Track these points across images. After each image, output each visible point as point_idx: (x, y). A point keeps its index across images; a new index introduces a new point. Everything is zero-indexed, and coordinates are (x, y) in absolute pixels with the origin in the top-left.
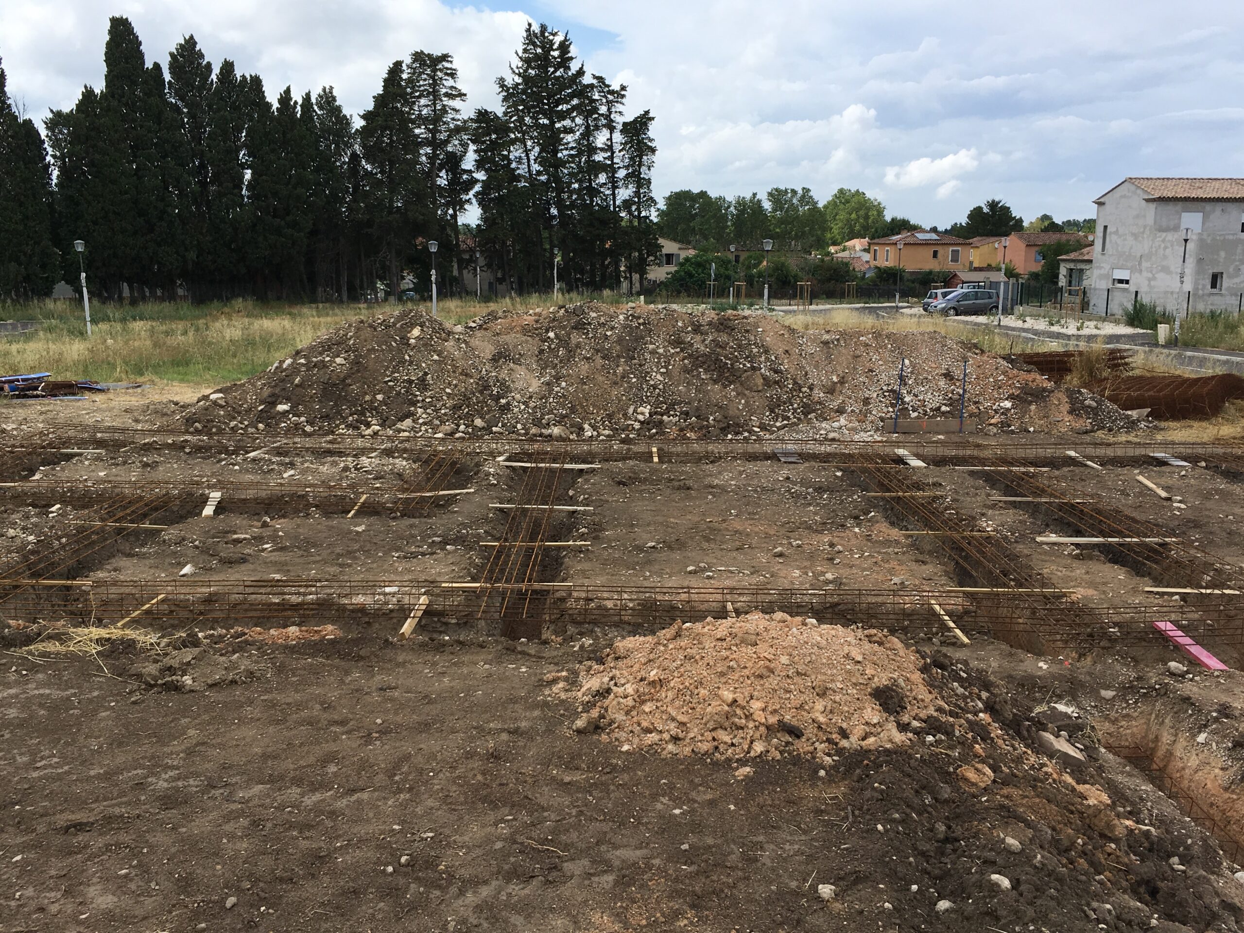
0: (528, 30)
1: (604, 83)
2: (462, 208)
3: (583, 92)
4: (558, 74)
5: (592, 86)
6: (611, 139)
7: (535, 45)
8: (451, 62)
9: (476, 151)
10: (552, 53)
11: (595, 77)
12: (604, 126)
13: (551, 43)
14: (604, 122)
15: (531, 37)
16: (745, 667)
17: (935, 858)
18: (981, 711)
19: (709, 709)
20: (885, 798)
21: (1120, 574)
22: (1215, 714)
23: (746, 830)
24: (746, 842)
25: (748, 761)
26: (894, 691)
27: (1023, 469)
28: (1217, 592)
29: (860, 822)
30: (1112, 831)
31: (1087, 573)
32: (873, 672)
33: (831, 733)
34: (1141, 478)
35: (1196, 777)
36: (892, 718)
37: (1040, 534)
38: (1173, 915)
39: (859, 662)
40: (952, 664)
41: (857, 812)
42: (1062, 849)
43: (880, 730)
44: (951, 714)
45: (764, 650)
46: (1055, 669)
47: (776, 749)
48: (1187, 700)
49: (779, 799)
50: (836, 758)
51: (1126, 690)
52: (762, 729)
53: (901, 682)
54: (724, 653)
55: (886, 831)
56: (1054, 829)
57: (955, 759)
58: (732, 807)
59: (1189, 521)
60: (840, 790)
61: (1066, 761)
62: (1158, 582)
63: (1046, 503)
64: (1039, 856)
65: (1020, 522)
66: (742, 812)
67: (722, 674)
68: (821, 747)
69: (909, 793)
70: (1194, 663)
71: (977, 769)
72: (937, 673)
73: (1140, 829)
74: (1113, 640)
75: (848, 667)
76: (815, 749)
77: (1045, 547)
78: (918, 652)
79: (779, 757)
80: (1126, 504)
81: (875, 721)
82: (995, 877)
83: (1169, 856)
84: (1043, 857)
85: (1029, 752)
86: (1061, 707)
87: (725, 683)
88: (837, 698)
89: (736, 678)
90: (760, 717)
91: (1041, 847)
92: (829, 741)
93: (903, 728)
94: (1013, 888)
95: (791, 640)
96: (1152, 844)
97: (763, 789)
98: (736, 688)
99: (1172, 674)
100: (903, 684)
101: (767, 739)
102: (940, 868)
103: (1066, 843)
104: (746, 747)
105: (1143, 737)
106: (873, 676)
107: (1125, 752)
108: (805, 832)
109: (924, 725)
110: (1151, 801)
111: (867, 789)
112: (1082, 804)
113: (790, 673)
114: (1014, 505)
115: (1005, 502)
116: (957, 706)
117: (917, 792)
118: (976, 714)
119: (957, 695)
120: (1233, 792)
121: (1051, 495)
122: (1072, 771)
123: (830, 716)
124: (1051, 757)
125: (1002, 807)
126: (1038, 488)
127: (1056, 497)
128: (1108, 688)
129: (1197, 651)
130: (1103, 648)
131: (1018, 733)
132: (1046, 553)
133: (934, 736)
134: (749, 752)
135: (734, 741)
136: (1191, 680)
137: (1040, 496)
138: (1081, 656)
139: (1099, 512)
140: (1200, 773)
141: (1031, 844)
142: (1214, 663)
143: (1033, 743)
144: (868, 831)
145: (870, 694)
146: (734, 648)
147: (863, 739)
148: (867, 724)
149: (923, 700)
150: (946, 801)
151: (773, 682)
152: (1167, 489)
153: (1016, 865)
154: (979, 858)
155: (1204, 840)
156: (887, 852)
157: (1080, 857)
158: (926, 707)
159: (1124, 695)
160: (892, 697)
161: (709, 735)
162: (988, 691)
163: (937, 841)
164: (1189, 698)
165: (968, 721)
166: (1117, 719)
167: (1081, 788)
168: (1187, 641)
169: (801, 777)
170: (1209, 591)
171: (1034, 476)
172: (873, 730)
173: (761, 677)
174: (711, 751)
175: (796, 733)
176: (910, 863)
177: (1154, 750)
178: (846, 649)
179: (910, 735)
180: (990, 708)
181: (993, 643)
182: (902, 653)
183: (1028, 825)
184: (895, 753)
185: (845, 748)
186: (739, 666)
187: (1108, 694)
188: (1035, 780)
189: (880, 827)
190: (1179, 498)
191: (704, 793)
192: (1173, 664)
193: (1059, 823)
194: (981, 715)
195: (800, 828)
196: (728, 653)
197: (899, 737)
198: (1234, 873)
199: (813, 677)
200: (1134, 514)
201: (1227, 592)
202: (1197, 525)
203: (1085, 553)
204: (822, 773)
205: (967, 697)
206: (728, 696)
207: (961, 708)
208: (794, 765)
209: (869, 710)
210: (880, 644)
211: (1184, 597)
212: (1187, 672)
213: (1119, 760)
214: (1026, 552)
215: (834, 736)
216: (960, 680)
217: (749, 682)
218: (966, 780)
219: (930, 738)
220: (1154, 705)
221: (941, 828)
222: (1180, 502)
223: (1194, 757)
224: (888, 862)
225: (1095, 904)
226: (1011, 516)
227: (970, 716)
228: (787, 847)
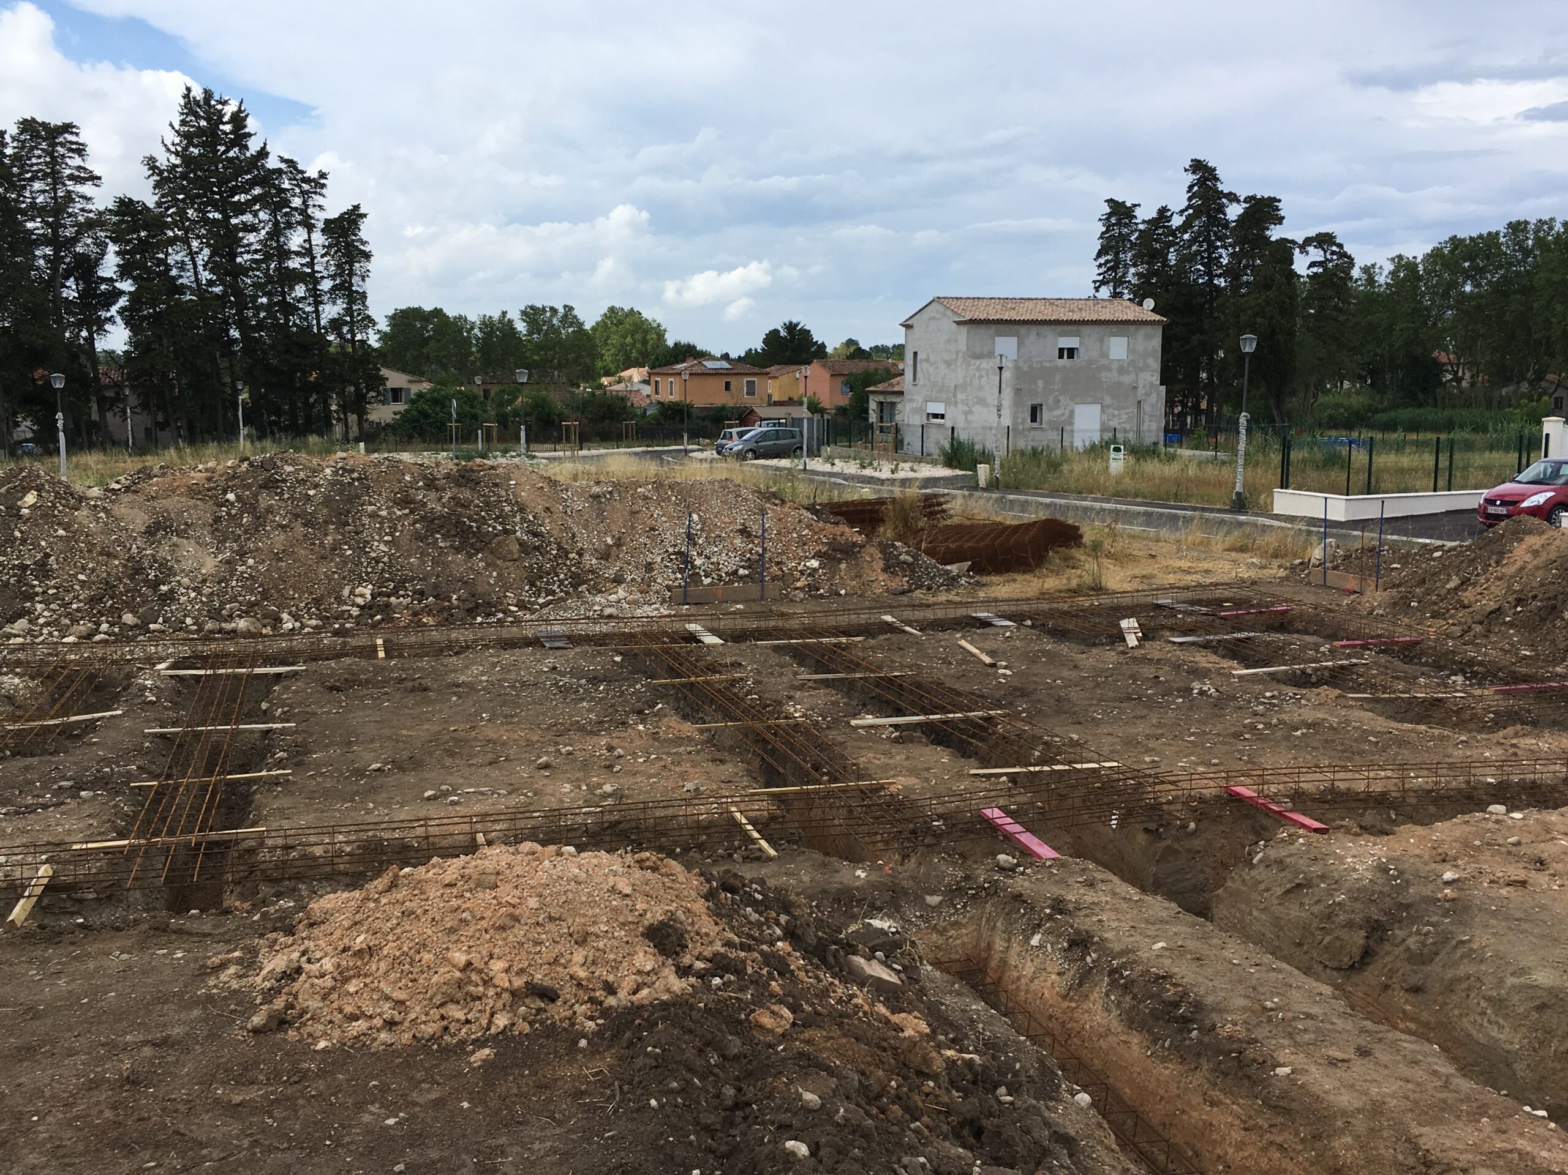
0: (186, 97)
1: (296, 169)
2: (101, 330)
3: (268, 178)
4: (231, 154)
5: (279, 171)
6: (309, 241)
7: (198, 117)
8: (77, 134)
9: (118, 253)
10: (221, 127)
11: (282, 160)
12: (299, 223)
13: (221, 114)
14: (299, 218)
15: (190, 105)
16: (483, 918)
17: (722, 1131)
18: (779, 939)
19: (435, 979)
20: (661, 1066)
21: (943, 757)
22: (1048, 911)
23: (483, 1133)
24: (482, 1148)
25: (487, 1040)
26: (670, 926)
27: (833, 640)
28: (1046, 768)
29: (630, 1100)
30: (928, 1066)
31: (908, 758)
32: (645, 906)
33: (594, 990)
34: (963, 643)
35: (1033, 986)
36: (670, 961)
37: (855, 716)
38: (1000, 1158)
39: (627, 895)
40: (744, 885)
41: (626, 1088)
42: (870, 1096)
43: (655, 978)
44: (743, 947)
45: (507, 893)
46: (874, 877)
47: (524, 1020)
48: (1018, 897)
49: (527, 1085)
50: (600, 1021)
51: (954, 892)
52: (506, 996)
53: (680, 914)
54: (454, 903)
55: (662, 1106)
56: (863, 1073)
57: (747, 1003)
58: (466, 1105)
59: (1015, 689)
60: (605, 1063)
61: (879, 987)
62: (985, 763)
63: (861, 678)
64: (842, 1110)
65: (833, 703)
66: (479, 1110)
67: (452, 930)
68: (580, 1009)
69: (690, 1054)
70: (1026, 853)
71: (773, 1012)
72: (726, 898)
73: (963, 1059)
74: (938, 835)
75: (614, 903)
76: (575, 1013)
77: (861, 731)
78: (701, 874)
79: (527, 1029)
80: (945, 674)
81: (649, 968)
82: (790, 1144)
83: (996, 1088)
84: (846, 1110)
85: (837, 982)
86: (877, 923)
87: (456, 942)
88: (601, 945)
89: (470, 934)
90: (502, 980)
91: (847, 1098)
92: (591, 1000)
93: (683, 972)
94: (812, 1154)
95: (542, 877)
96: (976, 1075)
97: (508, 1074)
98: (470, 947)
99: (1002, 869)
100: (683, 918)
101: (512, 1008)
102: (727, 1143)
103: (876, 1088)
104: (484, 1022)
105: (975, 947)
106: (645, 911)
107: (956, 967)
108: (560, 1123)
109: (709, 965)
110: (983, 1022)
111: (638, 1056)
112: (897, 1038)
113: (540, 919)
114: (826, 683)
115: (815, 681)
116: (749, 936)
117: (700, 1050)
118: (772, 944)
119: (750, 923)
120: (1072, 1000)
121: (867, 669)
122: (887, 999)
123: (592, 969)
124: (861, 985)
125: (801, 1055)
126: (851, 661)
127: (872, 671)
128: (933, 892)
129: (1028, 839)
130: (928, 846)
131: (824, 961)
132: (861, 738)
133: (722, 978)
134: (488, 1029)
135: (469, 1017)
136: (1022, 874)
137: (854, 671)
138: (905, 857)
139: (919, 685)
140: (1036, 982)
141: (834, 1096)
142: (1046, 852)
143: (841, 971)
144: (638, 1110)
145: (642, 935)
146: (468, 895)
147: (634, 993)
148: (639, 972)
149: (707, 935)
150: (736, 1058)
151: (519, 933)
152: (991, 653)
153: (816, 1125)
154: (772, 1124)
155: (1041, 1061)
156: (662, 1134)
157: (894, 1103)
158: (711, 943)
159: (951, 900)
160: (669, 935)
161: (435, 1013)
162: (788, 913)
163: (725, 1110)
164: (1021, 895)
165: (762, 953)
166: (945, 929)
167: (896, 1018)
168: (1017, 828)
169: (556, 1052)
170: (1037, 769)
171: (847, 647)
172: (647, 979)
173: (502, 928)
174: (438, 1034)
175: (548, 995)
176: (691, 1143)
177: (987, 960)
178: (611, 880)
179: (692, 980)
180: (791, 934)
181: (804, 852)
182: (681, 878)
183: (831, 1071)
184: (674, 1005)
185: (611, 1007)
186: (474, 917)
187: (934, 900)
188: (841, 1016)
189: (653, 1102)
190: (1004, 663)
191: (429, 1091)
192: (1002, 857)
193: (869, 1064)
194: (779, 944)
195: (554, 1119)
196: (460, 902)
197: (678, 984)
198: (1073, 1096)
199: (570, 921)
200: (957, 686)
201: (1056, 768)
202: (1024, 693)
203: (905, 736)
204: (583, 1043)
205: (762, 924)
206: (461, 958)
207: (754, 939)
208: (548, 1037)
209: (641, 954)
210: (655, 869)
211: (1013, 778)
212: (1018, 865)
213: (946, 977)
214: (840, 739)
215: (598, 994)
216: (754, 904)
217: (488, 936)
218: (761, 1027)
219: (717, 981)
220: (984, 907)
221: (729, 1091)
222: (1006, 667)
223: (1029, 963)
224: (662, 1147)
225: (906, 1160)
226: (822, 698)
227: (765, 947)
228: (536, 1146)
